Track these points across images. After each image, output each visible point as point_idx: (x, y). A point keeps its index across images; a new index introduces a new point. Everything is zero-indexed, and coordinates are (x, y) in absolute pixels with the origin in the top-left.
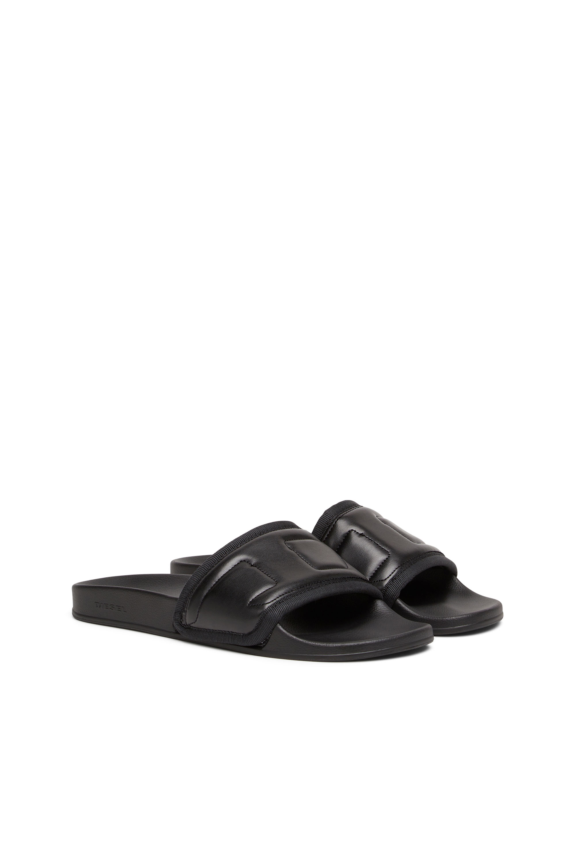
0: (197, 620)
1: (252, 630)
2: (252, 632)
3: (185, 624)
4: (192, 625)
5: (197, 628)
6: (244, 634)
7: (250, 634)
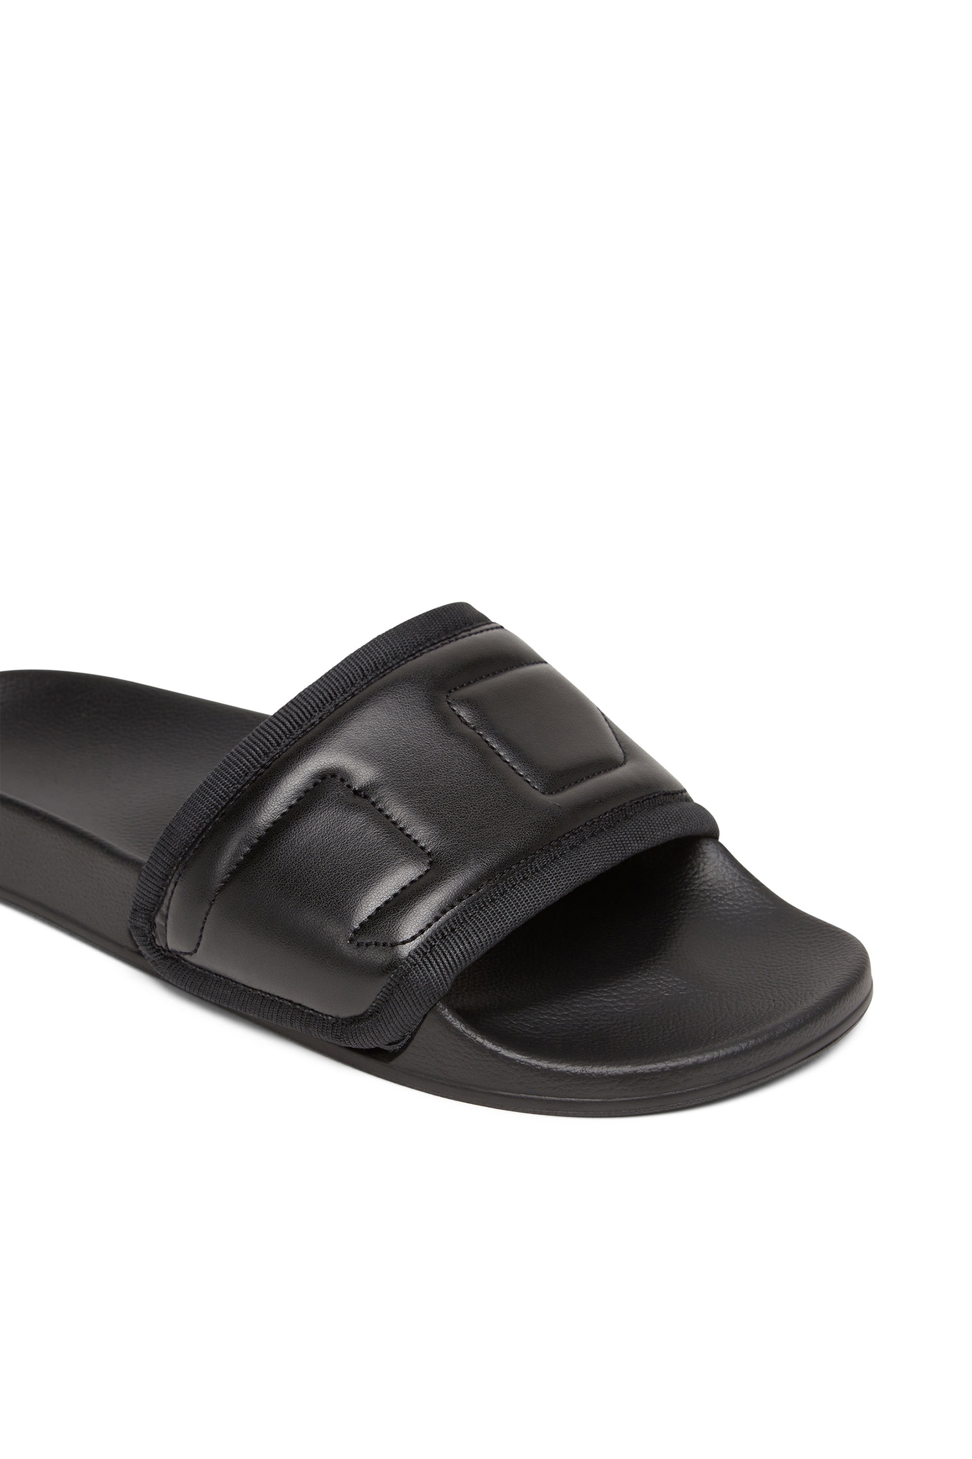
0: (199, 950)
1: (362, 1012)
2: (362, 1015)
3: (162, 947)
4: (187, 957)
5: (200, 968)
6: (337, 1019)
7: (355, 1020)
